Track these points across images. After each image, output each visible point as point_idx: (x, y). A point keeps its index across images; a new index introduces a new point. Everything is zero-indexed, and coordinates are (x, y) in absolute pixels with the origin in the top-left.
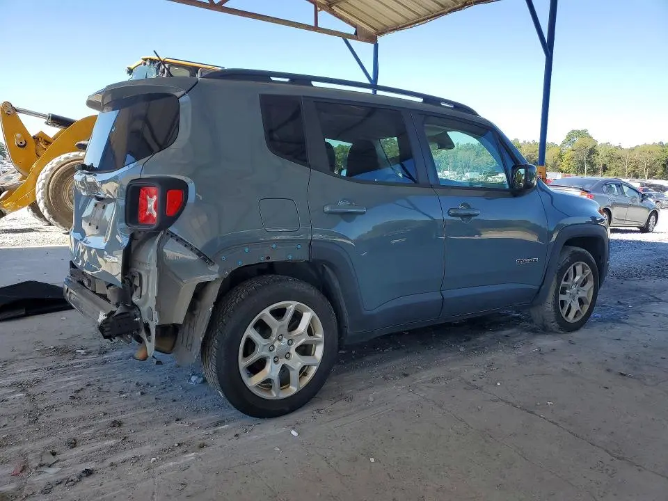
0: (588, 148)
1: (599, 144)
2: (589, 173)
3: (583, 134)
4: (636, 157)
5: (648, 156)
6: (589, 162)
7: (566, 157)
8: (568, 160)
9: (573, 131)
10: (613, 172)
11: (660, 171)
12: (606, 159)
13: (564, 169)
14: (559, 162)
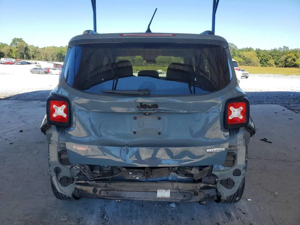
0: (24, 47)
1: (29, 45)
2: (26, 59)
3: (20, 40)
4: (46, 52)
5: (50, 52)
6: (26, 54)
7: (14, 51)
8: (15, 52)
9: (15, 39)
10: (37, 58)
11: (56, 58)
12: (33, 52)
13: (14, 56)
14: (11, 54)
